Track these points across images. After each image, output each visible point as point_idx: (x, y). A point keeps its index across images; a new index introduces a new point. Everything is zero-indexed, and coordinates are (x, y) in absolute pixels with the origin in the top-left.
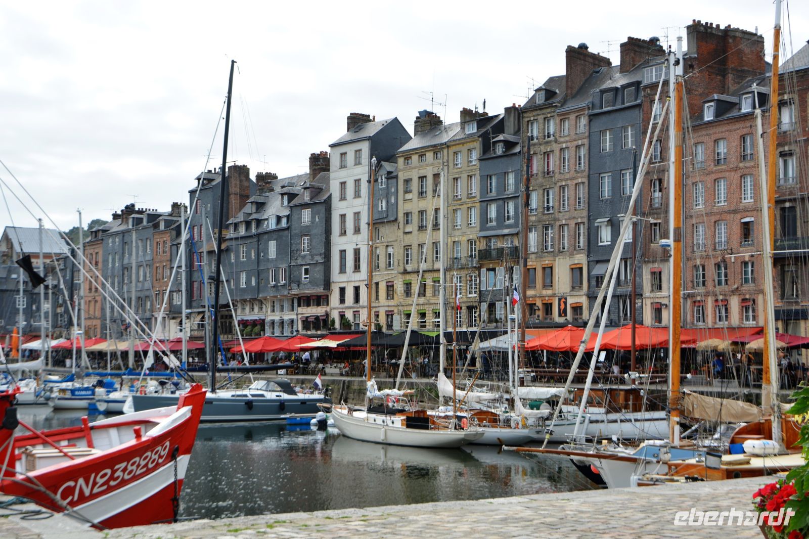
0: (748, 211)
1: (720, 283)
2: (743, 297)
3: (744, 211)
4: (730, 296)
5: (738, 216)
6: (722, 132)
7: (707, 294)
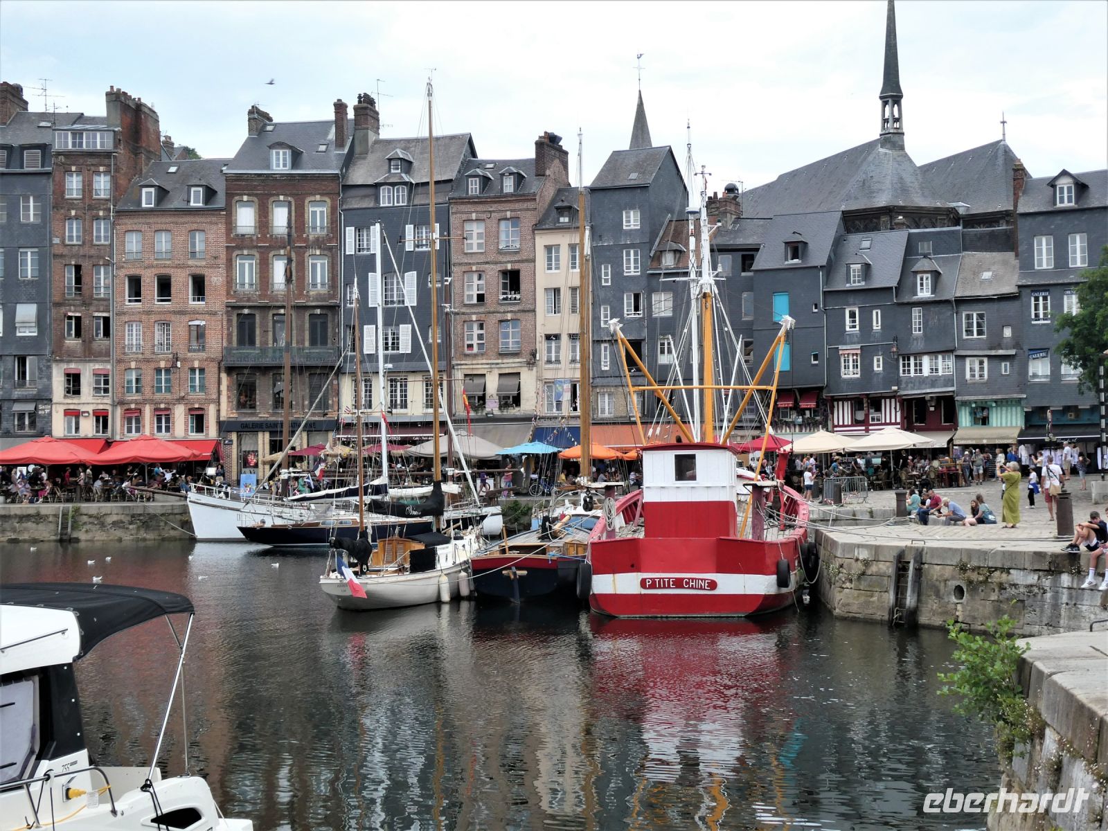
0: (198, 313)
1: (159, 390)
2: (190, 407)
3: (194, 313)
4: (174, 404)
5: (187, 318)
6: (166, 223)
7: (144, 402)
